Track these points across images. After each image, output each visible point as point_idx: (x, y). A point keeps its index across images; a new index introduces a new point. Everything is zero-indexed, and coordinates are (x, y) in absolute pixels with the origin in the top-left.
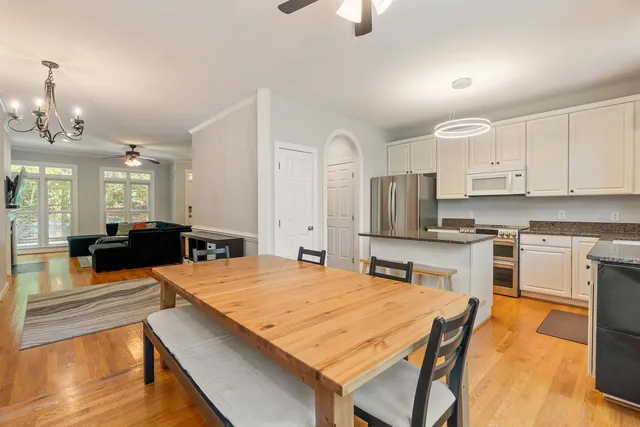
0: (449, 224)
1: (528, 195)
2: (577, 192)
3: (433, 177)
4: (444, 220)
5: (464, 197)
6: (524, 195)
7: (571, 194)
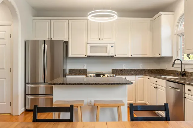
0: (73, 72)
1: (115, 56)
2: (134, 56)
3: (67, 43)
4: (70, 69)
5: (85, 56)
6: (114, 56)
7: (131, 56)
